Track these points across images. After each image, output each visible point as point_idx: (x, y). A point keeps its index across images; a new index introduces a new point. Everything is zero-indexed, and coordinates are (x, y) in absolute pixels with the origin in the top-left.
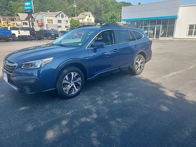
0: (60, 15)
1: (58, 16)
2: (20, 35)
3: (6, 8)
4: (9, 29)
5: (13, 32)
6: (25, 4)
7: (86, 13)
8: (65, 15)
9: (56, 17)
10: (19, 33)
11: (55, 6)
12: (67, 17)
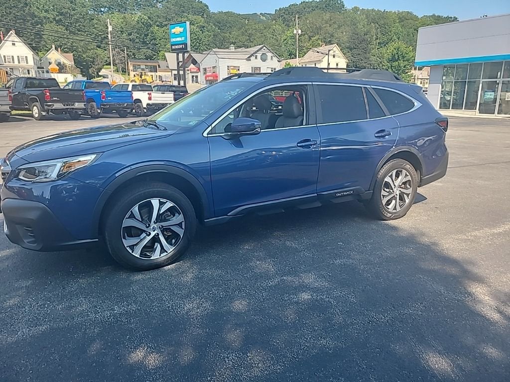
0: (259, 55)
1: (253, 58)
2: (150, 102)
3: (144, 43)
4: (130, 89)
5: (136, 95)
6: (173, 31)
7: (324, 48)
8: (269, 55)
9: (248, 59)
10: (150, 99)
11: (250, 36)
12: (275, 59)
